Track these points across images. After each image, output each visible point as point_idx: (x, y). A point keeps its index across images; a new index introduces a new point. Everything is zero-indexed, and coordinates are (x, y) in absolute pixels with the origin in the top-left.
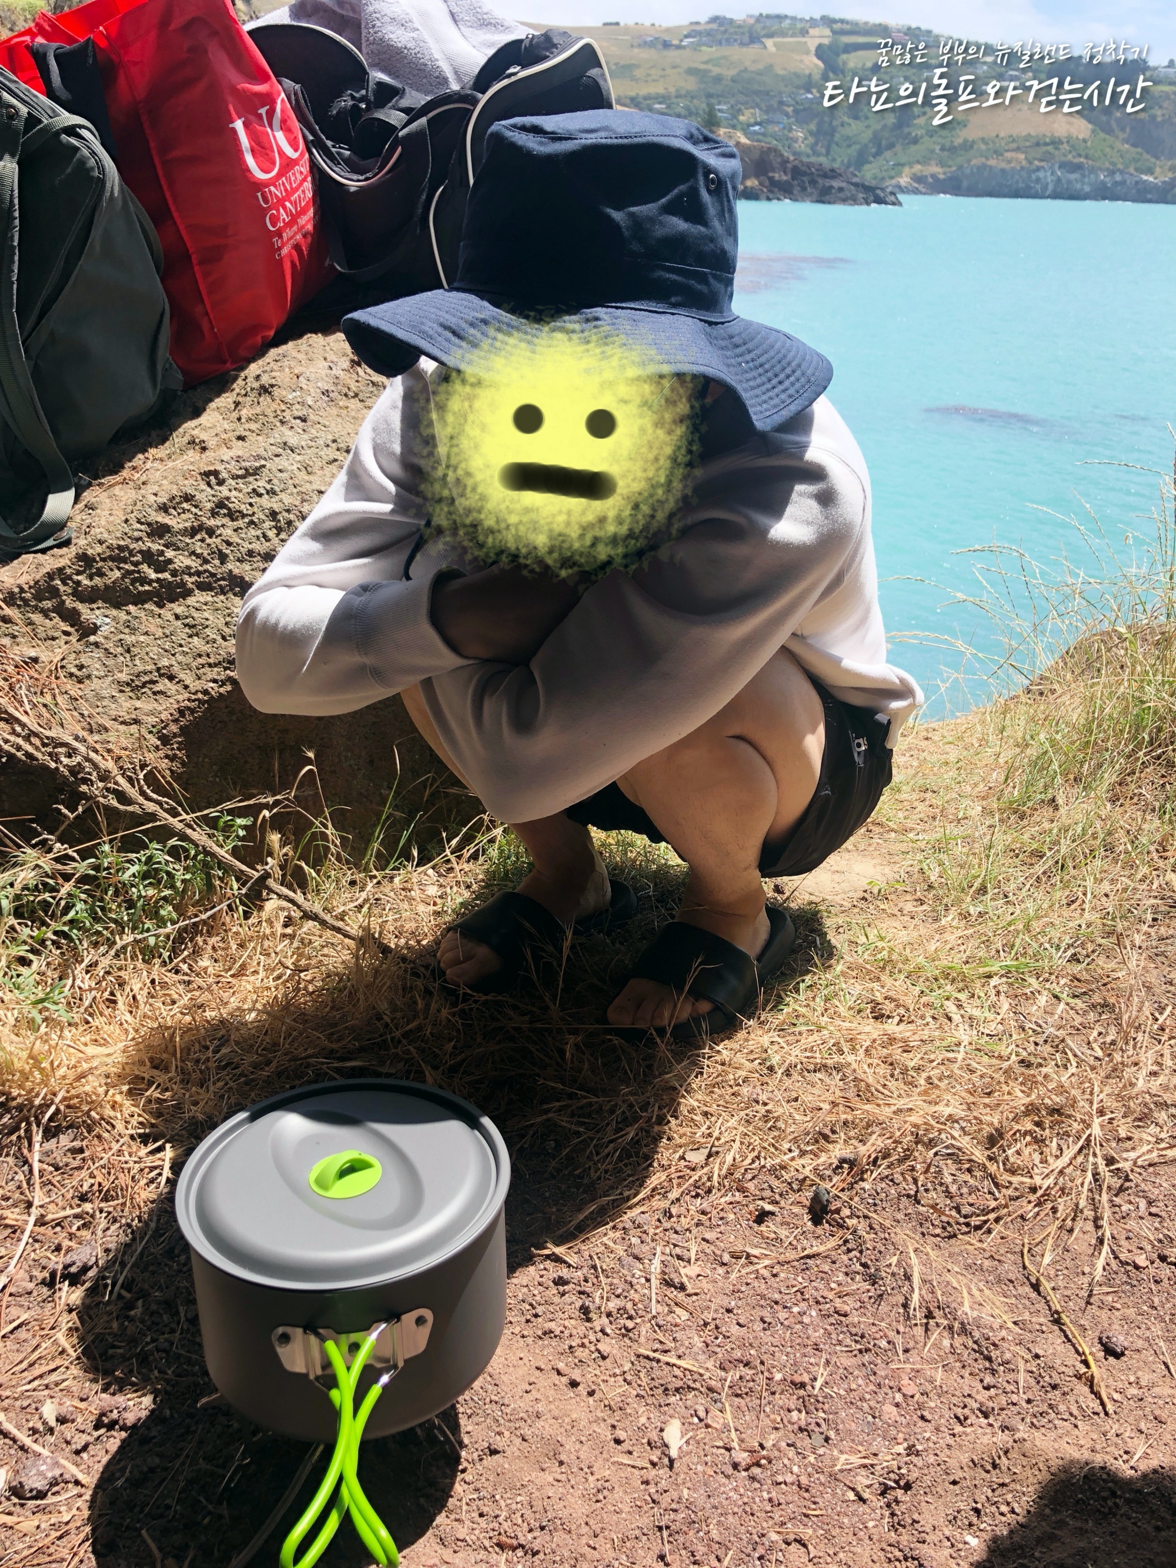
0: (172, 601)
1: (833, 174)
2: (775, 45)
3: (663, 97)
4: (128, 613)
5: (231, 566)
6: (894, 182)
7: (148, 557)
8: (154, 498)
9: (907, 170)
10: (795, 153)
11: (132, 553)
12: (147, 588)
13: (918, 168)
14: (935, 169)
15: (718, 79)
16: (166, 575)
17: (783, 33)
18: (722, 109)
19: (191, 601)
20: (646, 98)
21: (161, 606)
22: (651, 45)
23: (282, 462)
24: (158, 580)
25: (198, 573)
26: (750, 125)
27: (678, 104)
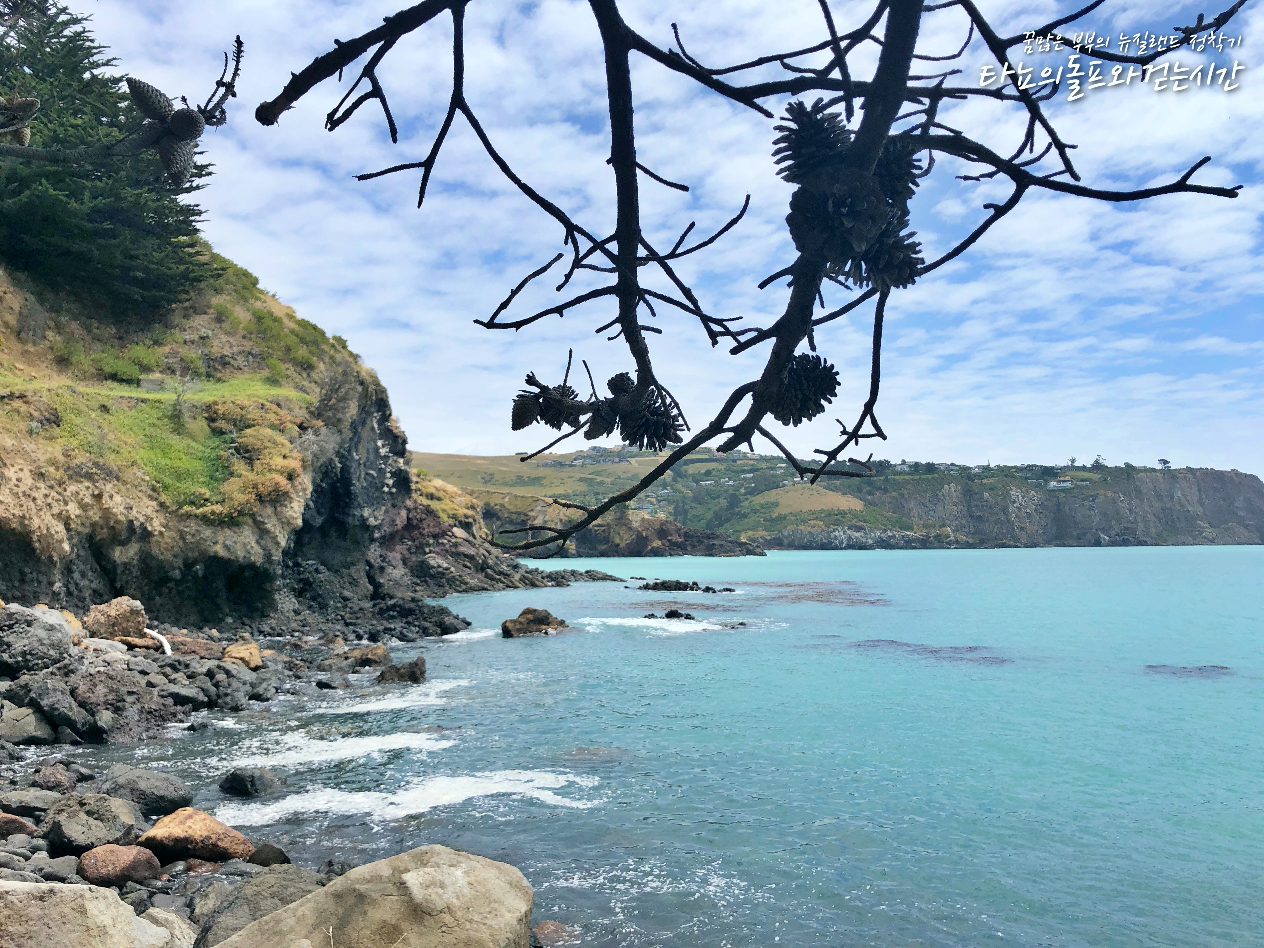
1: (708, 536)
14: (762, 533)
15: (602, 483)
17: (641, 455)
27: (575, 500)
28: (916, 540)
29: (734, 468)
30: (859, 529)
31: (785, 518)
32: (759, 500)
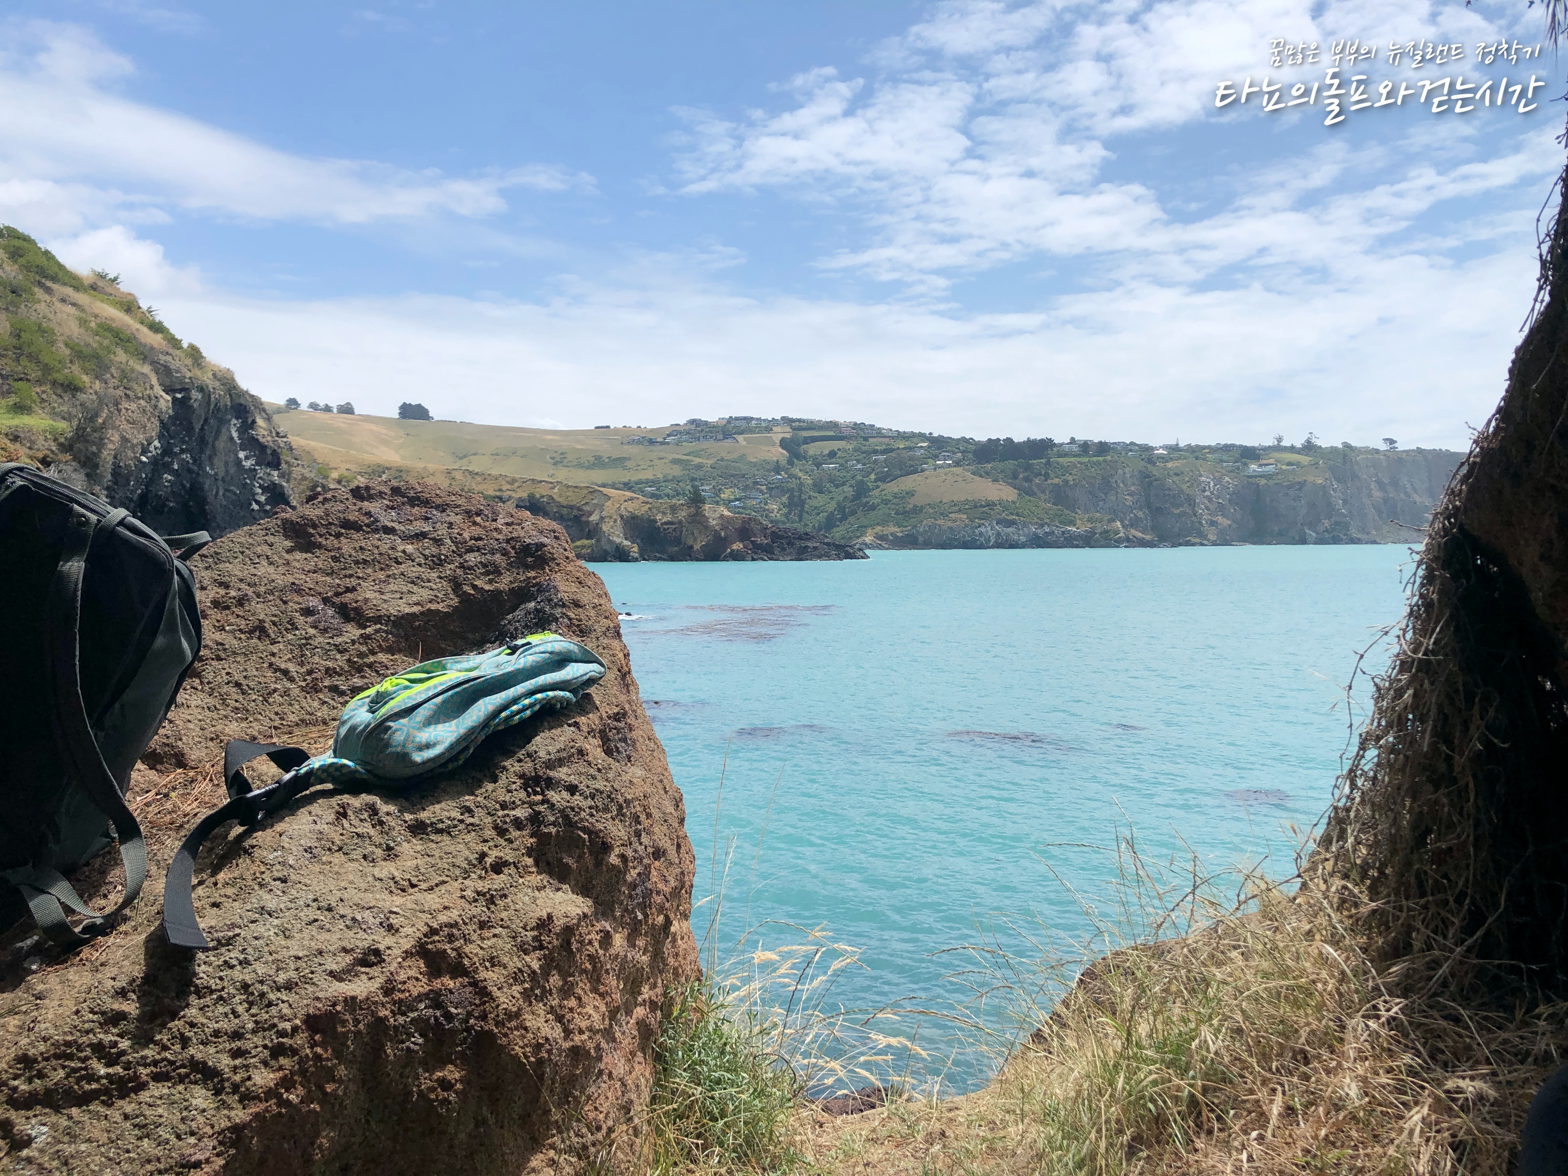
0: (122, 1097)
1: (807, 536)
2: (745, 439)
3: (653, 481)
4: (70, 1118)
5: (196, 1051)
6: (860, 540)
7: (99, 1049)
8: (112, 983)
9: (870, 531)
10: (771, 522)
11: (80, 1048)
12: (94, 1086)
13: (878, 529)
14: (892, 529)
15: (699, 467)
16: (118, 1069)
17: (751, 431)
18: (706, 489)
19: (144, 1096)
20: (637, 483)
21: (109, 1105)
22: (639, 442)
23: (259, 929)
24: (108, 1076)
25: (155, 1063)
26: (730, 501)
27: (666, 487)
28: (1079, 537)
29: (864, 448)
30: (1011, 523)
31: (921, 509)
32: (893, 487)
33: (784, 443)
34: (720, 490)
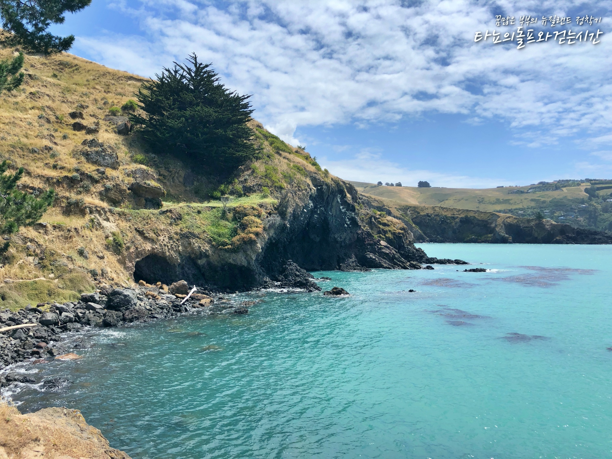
2: (567, 189)
3: (522, 209)
10: (579, 226)
15: (544, 202)
17: (569, 186)
18: (547, 212)
20: (515, 210)
22: (516, 192)
26: (558, 217)
27: (528, 211)
33: (586, 190)
34: (554, 212)
